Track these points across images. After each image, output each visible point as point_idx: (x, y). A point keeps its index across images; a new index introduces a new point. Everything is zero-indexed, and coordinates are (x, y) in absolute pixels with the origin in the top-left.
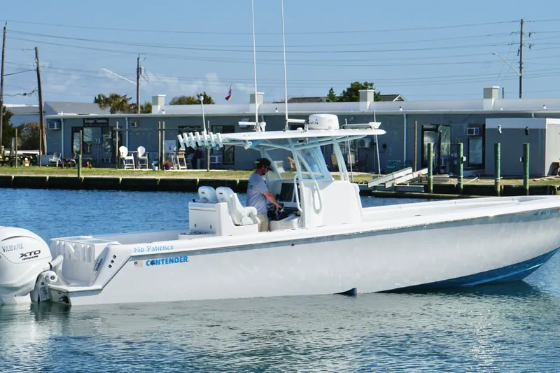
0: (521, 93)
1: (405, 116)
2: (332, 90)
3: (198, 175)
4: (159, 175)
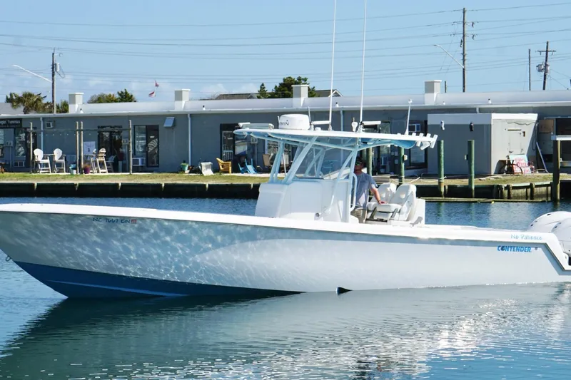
0: (464, 87)
1: (341, 112)
2: (263, 85)
3: (120, 179)
4: (78, 179)
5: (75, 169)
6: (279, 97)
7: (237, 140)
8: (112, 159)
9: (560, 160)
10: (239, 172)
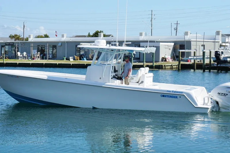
0: (152, 34)
2: (89, 33)
3: (44, 62)
4: (31, 62)
5: (30, 58)
6: (94, 37)
7: (81, 50)
8: (42, 55)
9: (181, 57)
10: (81, 60)
